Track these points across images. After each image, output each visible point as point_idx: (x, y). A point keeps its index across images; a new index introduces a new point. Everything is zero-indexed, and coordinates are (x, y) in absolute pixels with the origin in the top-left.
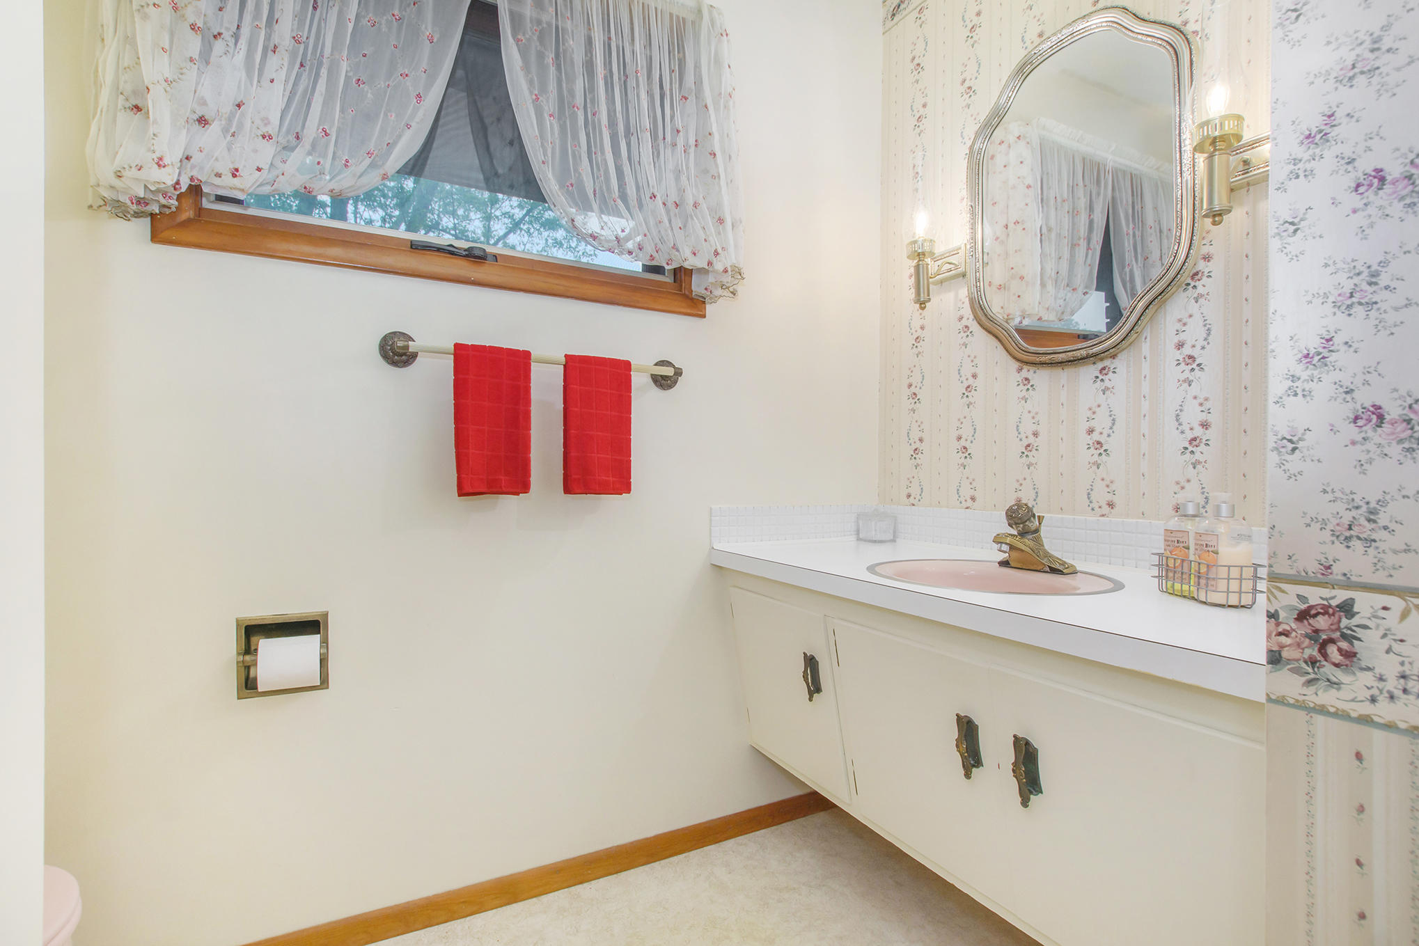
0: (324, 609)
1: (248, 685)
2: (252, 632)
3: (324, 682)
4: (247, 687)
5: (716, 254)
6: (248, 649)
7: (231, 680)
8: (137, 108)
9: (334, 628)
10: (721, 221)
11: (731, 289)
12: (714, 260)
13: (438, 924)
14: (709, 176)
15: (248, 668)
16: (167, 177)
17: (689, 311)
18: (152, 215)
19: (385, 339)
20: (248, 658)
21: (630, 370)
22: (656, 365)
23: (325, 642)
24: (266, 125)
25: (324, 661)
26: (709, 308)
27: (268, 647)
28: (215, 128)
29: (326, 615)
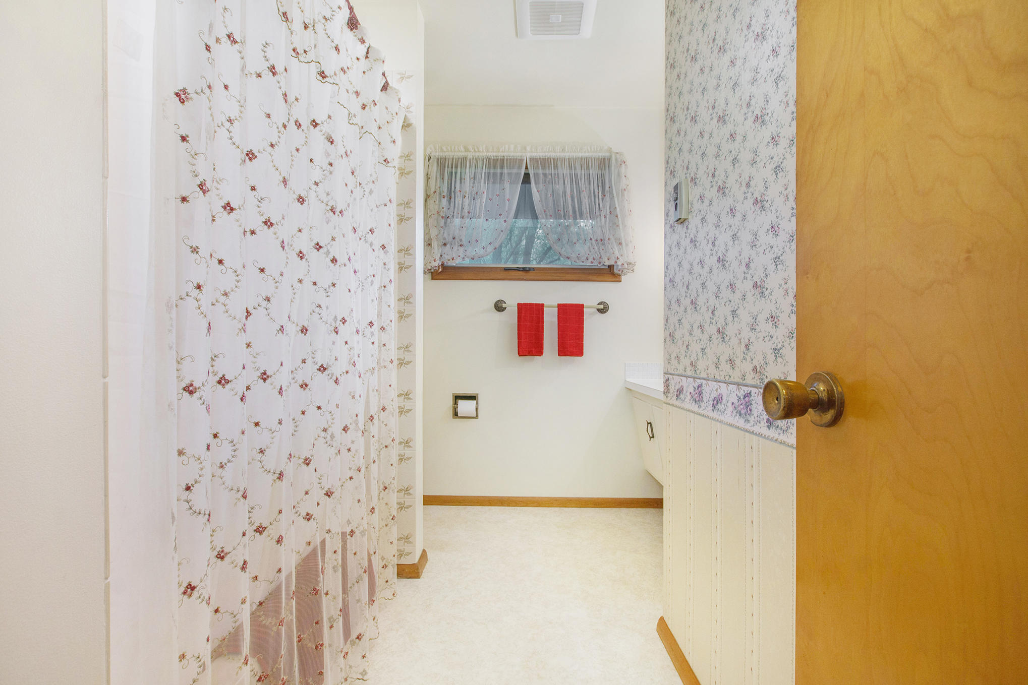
0: (477, 393)
1: (456, 414)
2: (457, 398)
3: (477, 417)
4: (455, 415)
5: (618, 258)
6: (456, 403)
7: (451, 413)
8: (429, 244)
9: (480, 398)
10: (620, 244)
11: (631, 269)
12: (618, 261)
13: (512, 506)
14: (615, 225)
15: (455, 409)
16: (436, 264)
17: (613, 279)
18: (432, 273)
19: (496, 303)
20: (456, 405)
21: (584, 308)
22: (598, 304)
23: (477, 403)
24: (461, 241)
25: (477, 409)
26: (623, 278)
27: (461, 403)
28: (448, 246)
29: (478, 394)
